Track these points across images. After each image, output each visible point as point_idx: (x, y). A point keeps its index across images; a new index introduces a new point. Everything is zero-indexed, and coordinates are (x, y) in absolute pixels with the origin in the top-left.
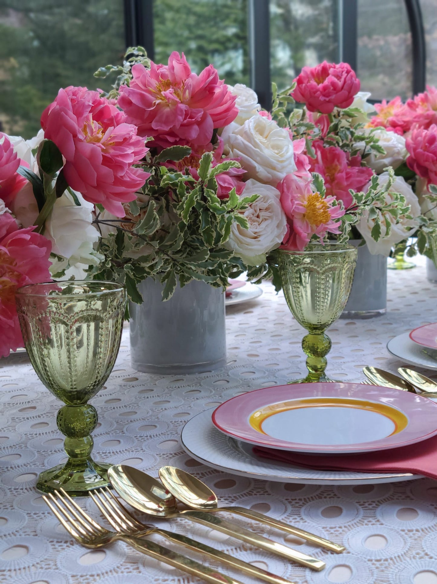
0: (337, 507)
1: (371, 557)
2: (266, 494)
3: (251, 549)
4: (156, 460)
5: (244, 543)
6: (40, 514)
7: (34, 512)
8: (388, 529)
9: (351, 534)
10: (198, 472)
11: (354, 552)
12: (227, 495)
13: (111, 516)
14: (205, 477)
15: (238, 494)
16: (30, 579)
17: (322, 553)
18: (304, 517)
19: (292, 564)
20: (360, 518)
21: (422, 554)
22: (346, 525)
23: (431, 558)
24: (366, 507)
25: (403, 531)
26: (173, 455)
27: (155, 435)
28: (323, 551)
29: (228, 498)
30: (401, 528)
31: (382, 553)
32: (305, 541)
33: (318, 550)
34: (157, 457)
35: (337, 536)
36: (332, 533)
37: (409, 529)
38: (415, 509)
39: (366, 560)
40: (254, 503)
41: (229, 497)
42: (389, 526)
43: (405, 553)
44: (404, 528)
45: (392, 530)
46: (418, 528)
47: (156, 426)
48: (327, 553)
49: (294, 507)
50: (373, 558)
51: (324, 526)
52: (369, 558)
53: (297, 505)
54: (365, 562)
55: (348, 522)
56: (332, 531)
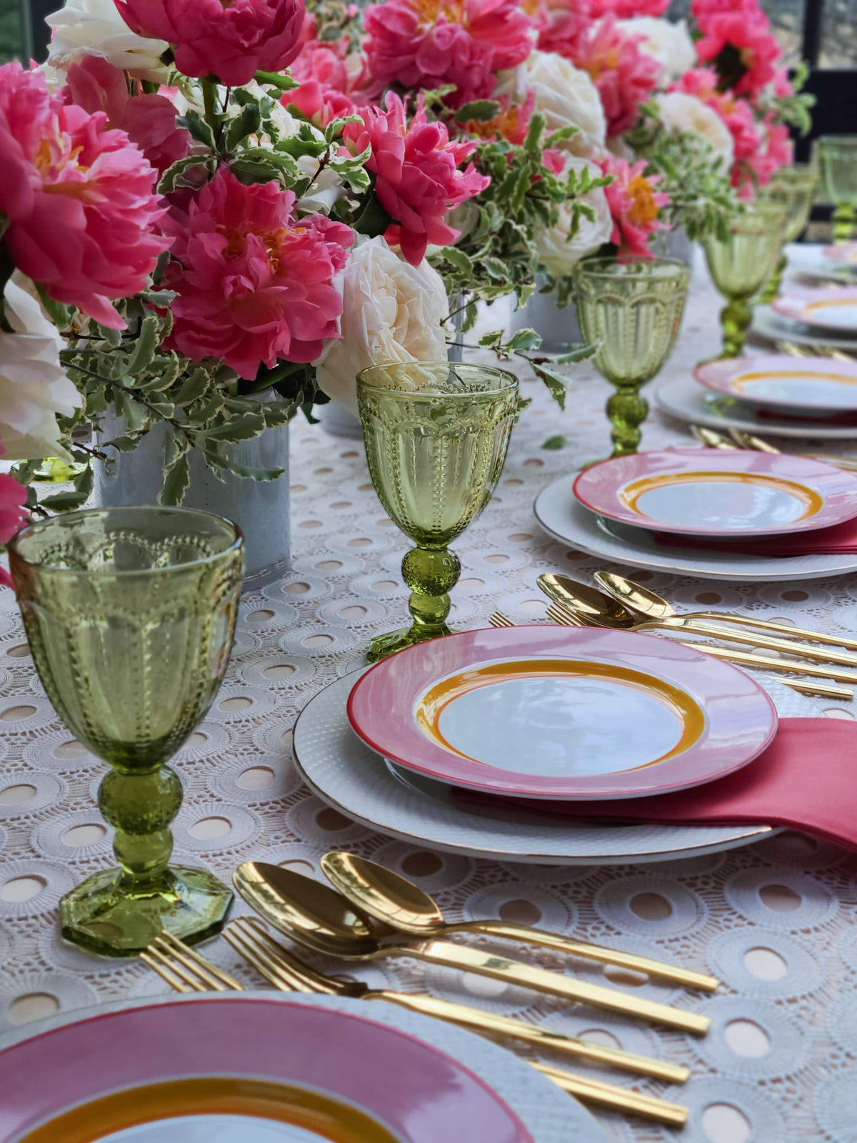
2: (509, 878)
5: (543, 994)
8: (769, 933)
10: (356, 841)
29: (448, 897)
30: (789, 929)
32: (644, 976)
33: (679, 993)
37: (803, 928)
44: (795, 928)
45: (775, 933)
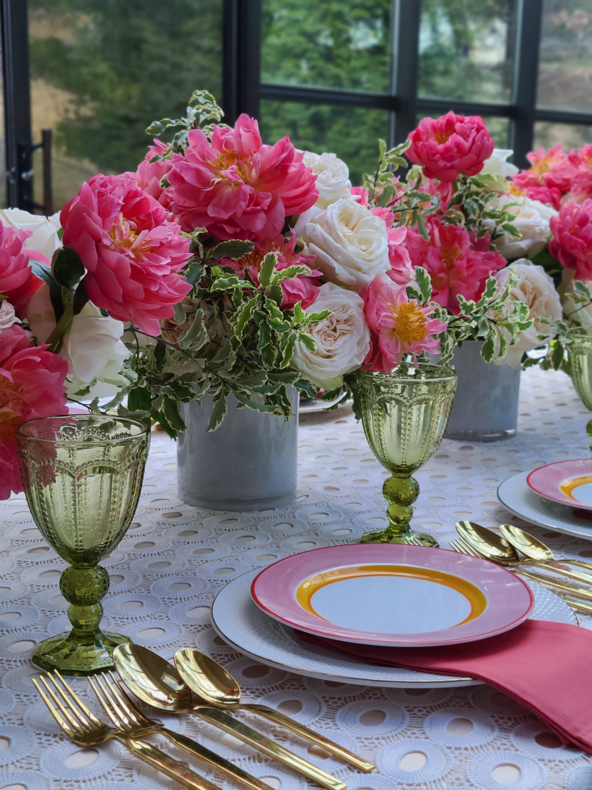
0: (381, 711)
1: (402, 780)
3: (266, 761)
4: (181, 632)
6: (31, 697)
7: (24, 694)
9: (387, 749)
11: (384, 773)
12: (254, 688)
13: (110, 705)
14: (233, 661)
15: (268, 686)
16: (6, 782)
17: (348, 770)
18: (338, 723)
19: (308, 782)
20: (403, 729)
21: (463, 779)
22: (385, 736)
23: (472, 785)
24: (415, 714)
25: (449, 748)
26: (203, 627)
27: (186, 597)
28: (349, 768)
31: (416, 775)
34: (183, 628)
35: (371, 750)
36: (365, 746)
38: (471, 720)
39: (396, 783)
40: (284, 700)
41: (257, 689)
42: (435, 741)
43: (443, 778)
46: (468, 746)
47: (189, 585)
48: (353, 771)
49: (331, 708)
50: (405, 781)
51: (359, 736)
52: (399, 781)
53: (334, 706)
54: (394, 785)
55: (388, 733)
56: (366, 742)
